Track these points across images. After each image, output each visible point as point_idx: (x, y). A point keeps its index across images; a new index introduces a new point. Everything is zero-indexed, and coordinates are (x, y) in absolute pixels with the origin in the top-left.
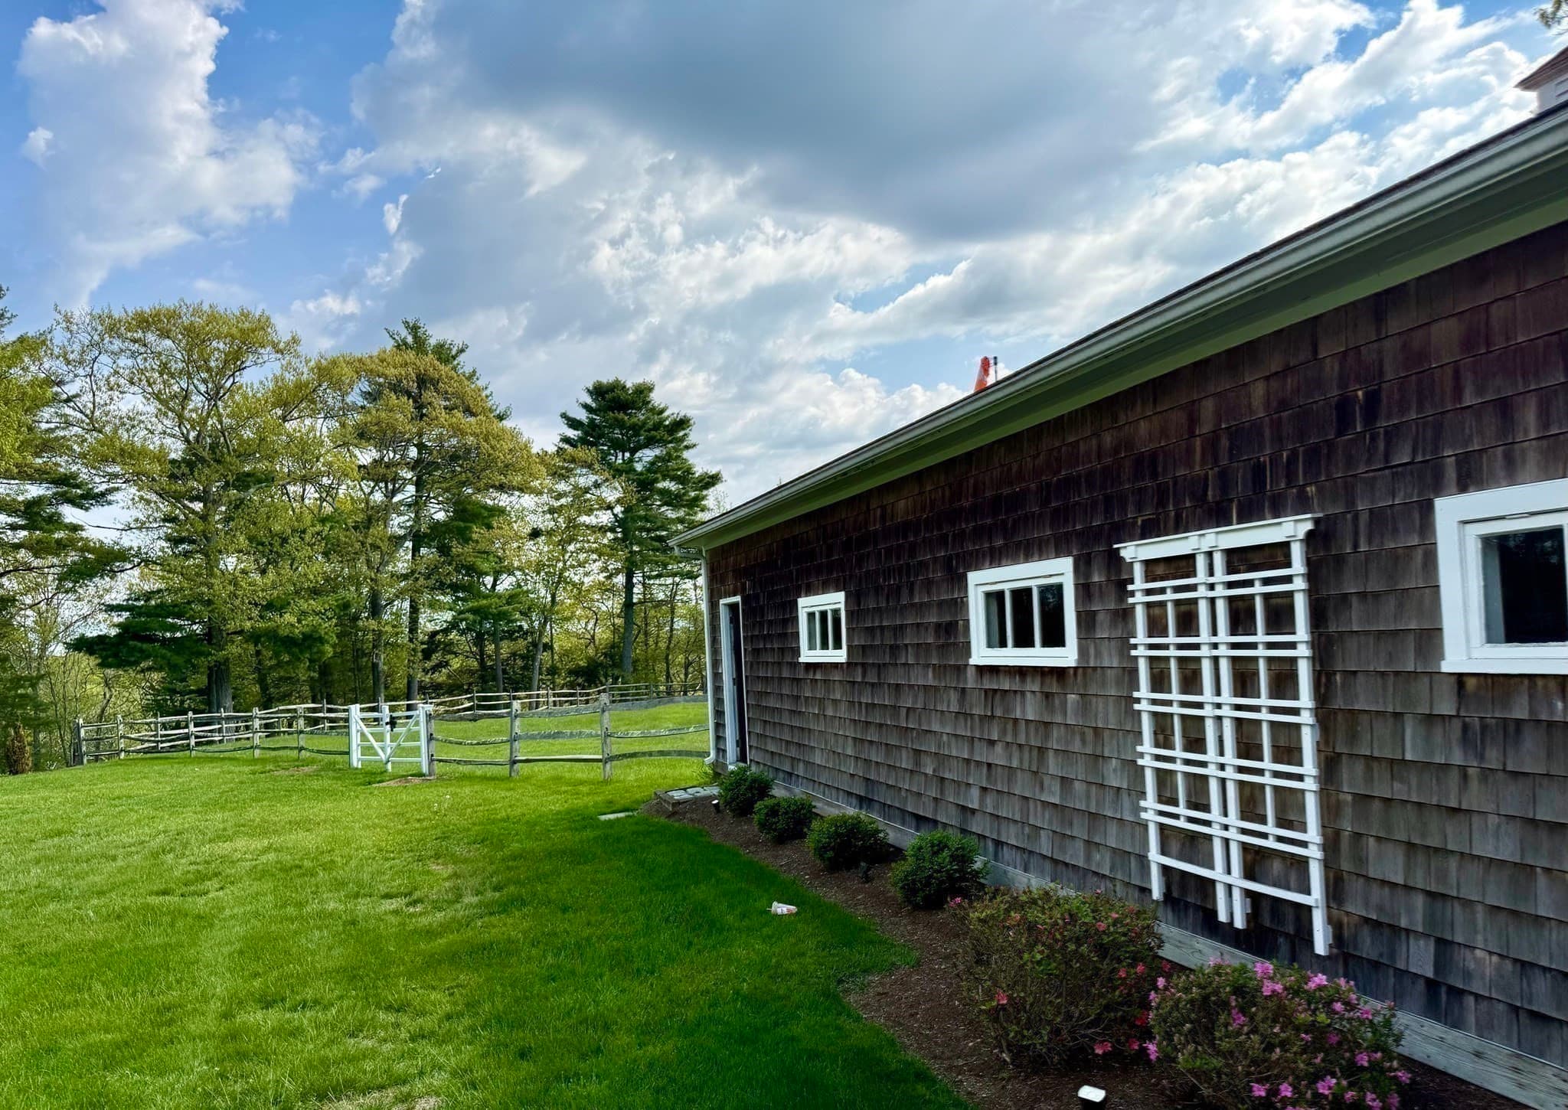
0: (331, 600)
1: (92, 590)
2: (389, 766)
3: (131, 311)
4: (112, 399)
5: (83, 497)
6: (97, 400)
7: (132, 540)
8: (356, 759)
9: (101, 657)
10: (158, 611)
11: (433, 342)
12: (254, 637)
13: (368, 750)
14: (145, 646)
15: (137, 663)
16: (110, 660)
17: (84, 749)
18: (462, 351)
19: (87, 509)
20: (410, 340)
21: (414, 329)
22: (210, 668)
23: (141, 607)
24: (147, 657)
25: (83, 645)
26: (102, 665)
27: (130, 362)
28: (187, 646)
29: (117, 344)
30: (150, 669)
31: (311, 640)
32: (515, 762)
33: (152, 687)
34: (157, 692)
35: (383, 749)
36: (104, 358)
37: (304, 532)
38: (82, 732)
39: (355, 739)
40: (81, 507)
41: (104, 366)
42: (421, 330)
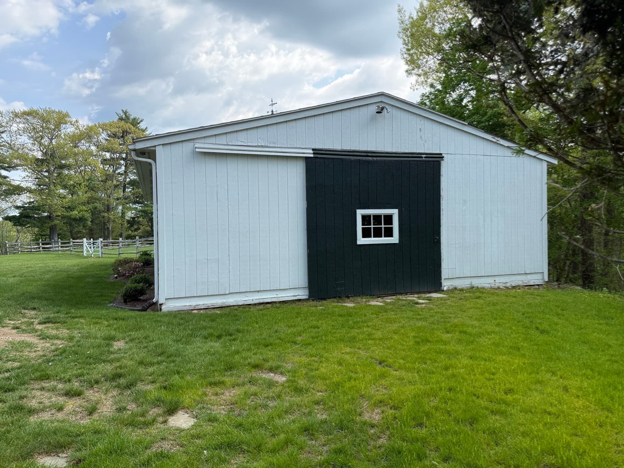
0: (90, 206)
1: (11, 200)
2: (93, 255)
3: (22, 110)
4: (17, 138)
5: (8, 167)
6: (12, 139)
7: (24, 185)
8: (85, 253)
9: (13, 223)
10: (32, 208)
11: (132, 117)
12: (63, 217)
13: (88, 251)
14: (27, 220)
15: (25, 225)
16: (17, 224)
17: (8, 250)
18: (142, 121)
19: (9, 171)
20: (124, 116)
21: (125, 113)
22: (50, 227)
23: (28, 206)
24: (29, 223)
25: (8, 218)
26: (14, 225)
27: (23, 125)
28: (42, 220)
29: (18, 120)
30: (29, 227)
31: (82, 220)
32: (120, 254)
33: (35, 233)
34: (36, 235)
35: (91, 251)
36: (15, 125)
37: (80, 184)
38: (7, 245)
39: (85, 248)
40: (7, 170)
41: (14, 127)
42: (128, 114)
